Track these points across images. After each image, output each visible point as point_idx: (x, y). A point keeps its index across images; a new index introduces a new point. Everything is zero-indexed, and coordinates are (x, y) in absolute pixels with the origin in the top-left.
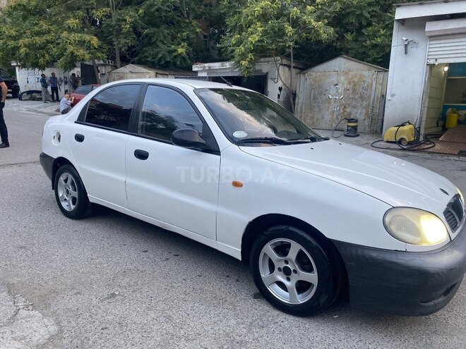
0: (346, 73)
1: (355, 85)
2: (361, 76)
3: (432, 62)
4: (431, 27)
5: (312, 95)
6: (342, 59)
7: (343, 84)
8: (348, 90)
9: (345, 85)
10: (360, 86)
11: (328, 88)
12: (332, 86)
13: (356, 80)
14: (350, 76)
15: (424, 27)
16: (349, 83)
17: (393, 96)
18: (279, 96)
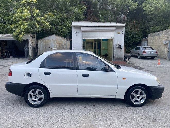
0: (56, 40)
1: (60, 44)
2: (62, 42)
3: (84, 38)
4: (83, 29)
5: (45, 47)
6: (54, 36)
7: (56, 44)
8: (58, 46)
9: (57, 44)
10: (62, 45)
11: (51, 45)
12: (52, 45)
13: (60, 43)
14: (58, 42)
15: (81, 28)
16: (58, 44)
17: (74, 48)
18: (31, 48)
